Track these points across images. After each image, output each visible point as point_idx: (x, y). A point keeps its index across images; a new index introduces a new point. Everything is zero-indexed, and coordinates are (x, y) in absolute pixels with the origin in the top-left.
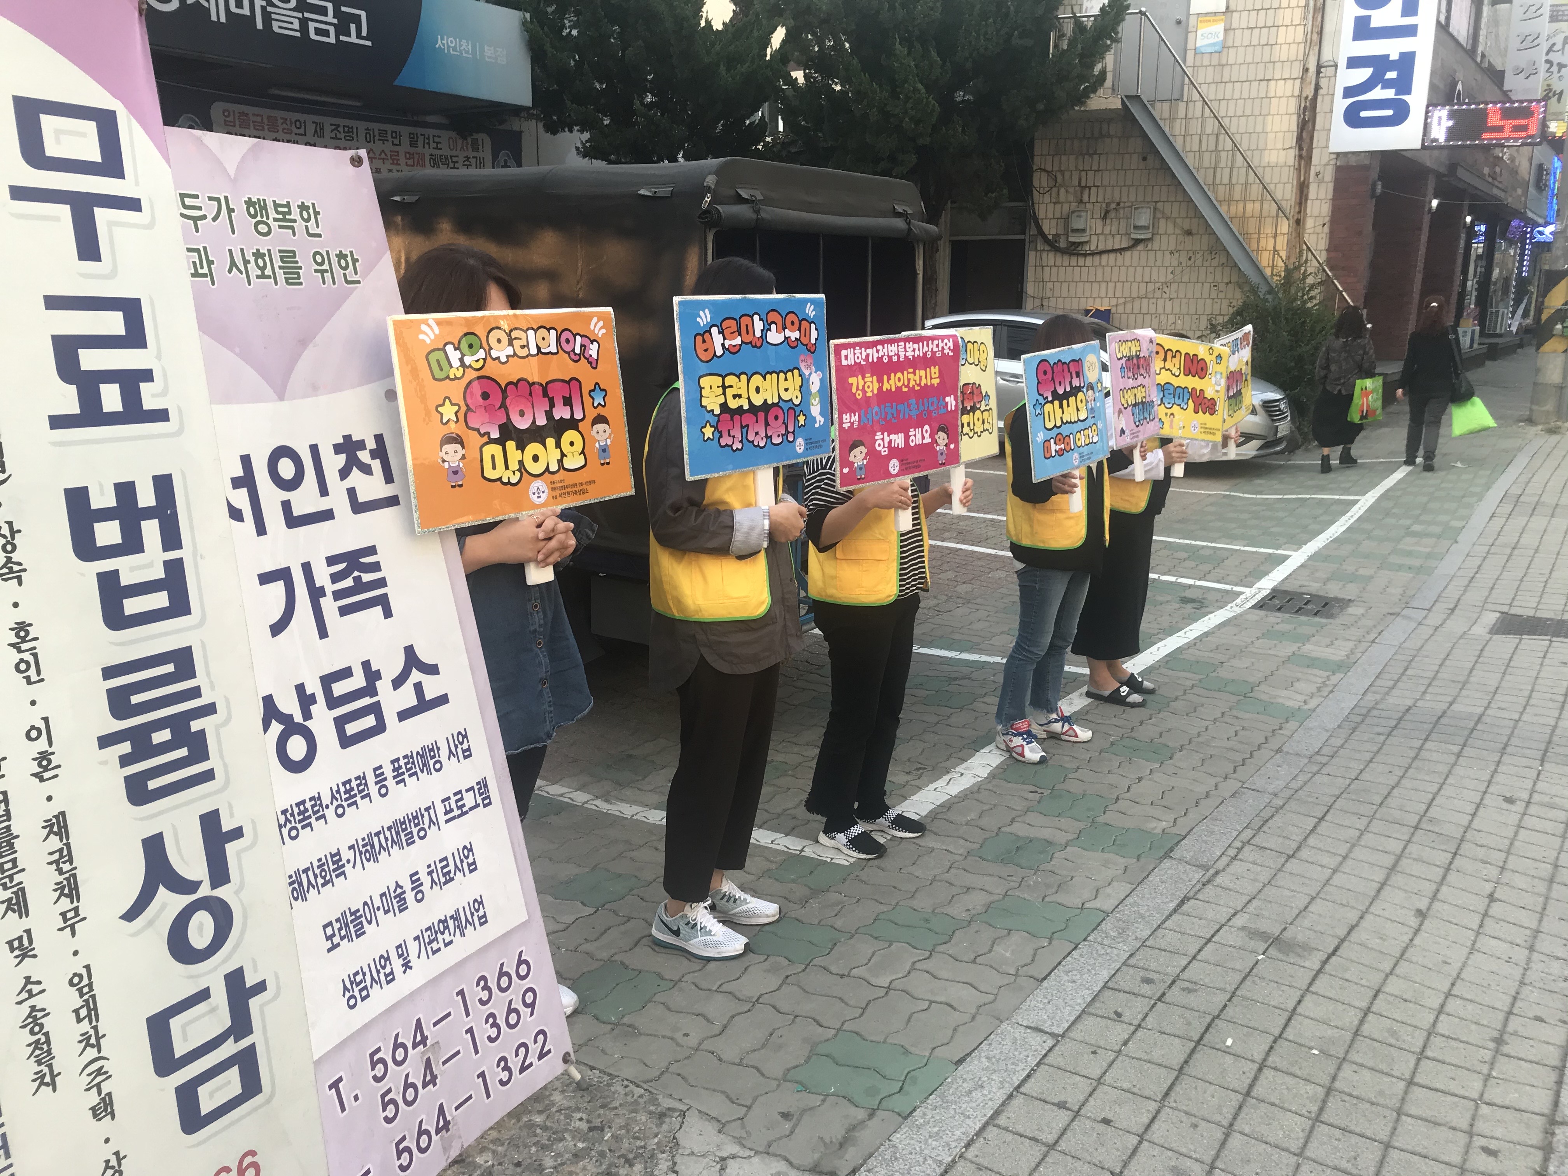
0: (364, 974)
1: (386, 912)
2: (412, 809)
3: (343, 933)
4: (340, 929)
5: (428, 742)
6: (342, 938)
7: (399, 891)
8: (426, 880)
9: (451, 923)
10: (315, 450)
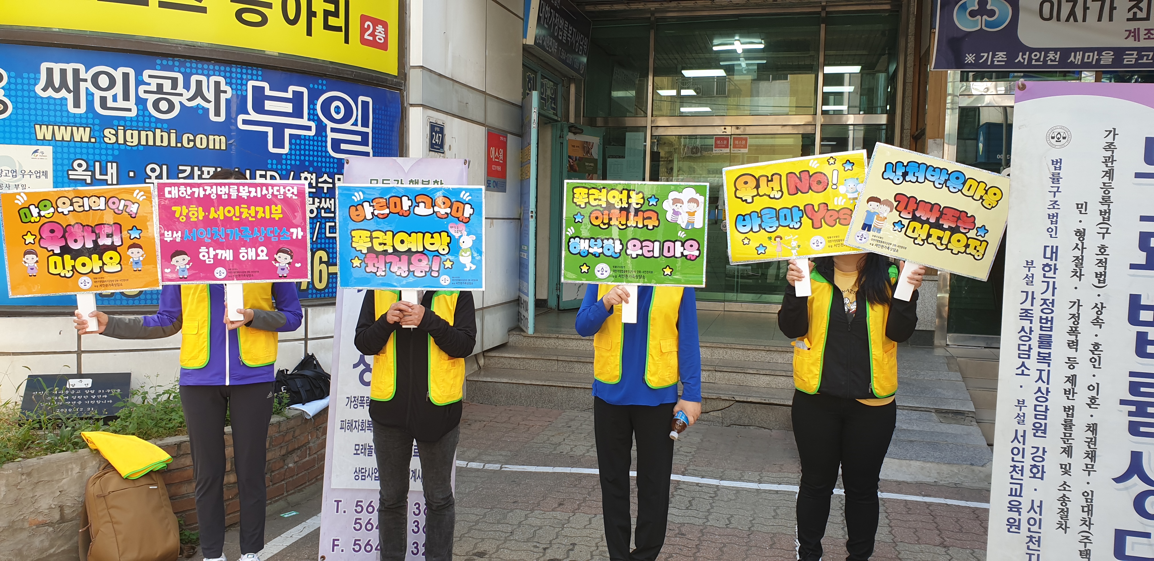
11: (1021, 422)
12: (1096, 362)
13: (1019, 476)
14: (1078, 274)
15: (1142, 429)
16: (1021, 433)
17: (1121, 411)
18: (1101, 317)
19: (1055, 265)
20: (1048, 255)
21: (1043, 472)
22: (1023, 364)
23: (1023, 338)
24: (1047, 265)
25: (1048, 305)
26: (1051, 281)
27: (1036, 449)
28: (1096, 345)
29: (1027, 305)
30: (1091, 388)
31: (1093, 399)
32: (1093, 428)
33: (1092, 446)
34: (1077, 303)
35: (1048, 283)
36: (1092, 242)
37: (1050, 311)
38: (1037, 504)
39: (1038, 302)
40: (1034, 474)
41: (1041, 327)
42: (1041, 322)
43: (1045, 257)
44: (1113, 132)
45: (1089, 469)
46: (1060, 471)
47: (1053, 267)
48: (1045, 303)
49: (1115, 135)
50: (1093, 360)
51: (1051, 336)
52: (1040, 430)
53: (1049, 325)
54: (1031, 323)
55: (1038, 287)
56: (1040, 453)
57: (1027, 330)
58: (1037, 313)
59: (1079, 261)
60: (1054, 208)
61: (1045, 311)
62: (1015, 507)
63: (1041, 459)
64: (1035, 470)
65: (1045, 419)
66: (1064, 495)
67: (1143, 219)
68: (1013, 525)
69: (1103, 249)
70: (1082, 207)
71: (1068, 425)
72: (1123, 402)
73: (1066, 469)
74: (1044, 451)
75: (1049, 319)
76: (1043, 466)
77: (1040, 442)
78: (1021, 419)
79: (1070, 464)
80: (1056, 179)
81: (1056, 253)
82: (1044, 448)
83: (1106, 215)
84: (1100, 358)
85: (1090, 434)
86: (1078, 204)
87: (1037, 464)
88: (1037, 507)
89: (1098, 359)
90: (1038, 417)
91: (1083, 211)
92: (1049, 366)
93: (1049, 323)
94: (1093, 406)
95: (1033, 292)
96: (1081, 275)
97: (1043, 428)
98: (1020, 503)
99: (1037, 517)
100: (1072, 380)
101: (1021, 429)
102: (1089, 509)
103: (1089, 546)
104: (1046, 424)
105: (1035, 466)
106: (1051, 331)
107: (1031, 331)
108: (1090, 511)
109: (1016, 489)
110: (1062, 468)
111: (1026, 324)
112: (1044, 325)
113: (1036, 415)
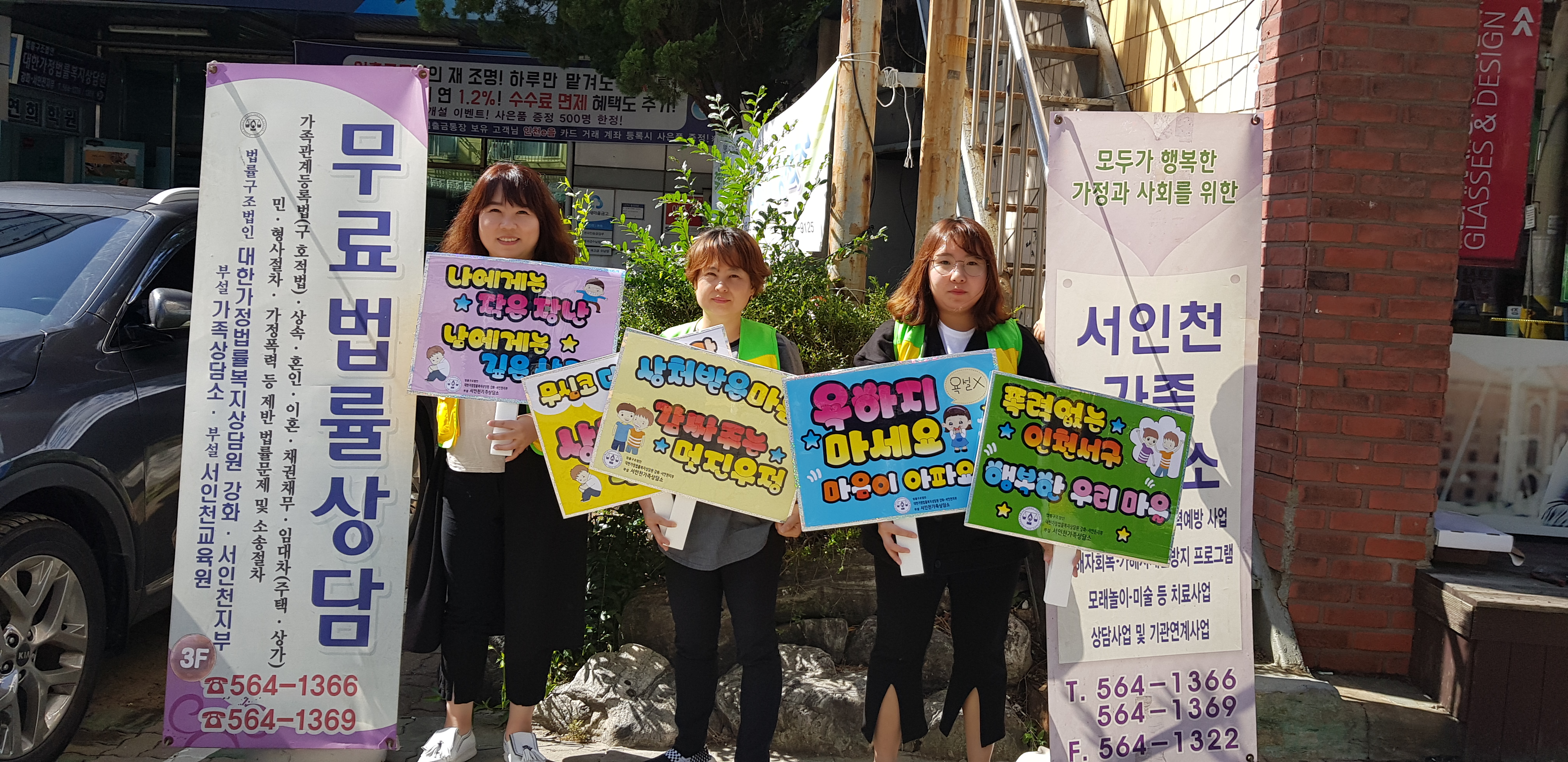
0: (1110, 632)
1: (1136, 602)
3: (1102, 601)
4: (1101, 598)
5: (1196, 509)
6: (1101, 604)
7: (1148, 592)
8: (1170, 594)
9: (1181, 628)
10: (1166, 308)
11: (213, 454)
12: (295, 378)
13: (210, 519)
14: (276, 279)
15: (344, 452)
16: (212, 468)
17: (322, 433)
18: (301, 327)
19: (251, 269)
20: (244, 259)
21: (237, 511)
22: (216, 387)
23: (216, 356)
24: (243, 270)
25: (244, 316)
26: (247, 288)
27: (229, 486)
28: (296, 360)
29: (221, 317)
30: (290, 409)
31: (293, 422)
32: (292, 455)
33: (291, 476)
34: (275, 312)
35: (244, 290)
36: (291, 241)
37: (246, 323)
38: (230, 550)
39: (233, 313)
40: (228, 515)
41: (236, 341)
42: (236, 336)
43: (240, 261)
44: (310, 119)
45: (287, 503)
46: (256, 509)
47: (249, 272)
48: (240, 314)
49: (311, 122)
50: (292, 376)
51: (247, 351)
52: (234, 462)
53: (245, 339)
54: (225, 338)
55: (234, 295)
56: (234, 490)
57: (221, 347)
58: (231, 325)
59: (277, 264)
60: (249, 205)
61: (240, 323)
62: (205, 557)
63: (235, 497)
64: (228, 510)
65: (241, 448)
66: (260, 536)
67: (342, 214)
68: (203, 578)
69: (302, 249)
70: (278, 203)
71: (265, 454)
72: (324, 422)
73: (262, 506)
74: (239, 487)
75: (245, 332)
76: (237, 504)
77: (233, 477)
78: (213, 451)
79: (266, 499)
80: (251, 172)
81: (253, 256)
82: (238, 483)
83: (303, 212)
84: (300, 373)
85: (288, 462)
86: (275, 200)
87: (231, 502)
88: (231, 554)
89: (297, 374)
90: (233, 447)
91: (281, 207)
92: (245, 386)
93: (245, 336)
94: (292, 429)
95: (227, 302)
96: (279, 280)
97: (237, 459)
98: (211, 551)
99: (230, 566)
100: (270, 400)
101: (213, 462)
102: (286, 551)
103: (285, 594)
104: (241, 454)
105: (228, 505)
106: (247, 345)
107: (225, 347)
108: (287, 553)
109: (207, 535)
110: (257, 505)
111: (220, 339)
112: (239, 339)
113: (230, 445)
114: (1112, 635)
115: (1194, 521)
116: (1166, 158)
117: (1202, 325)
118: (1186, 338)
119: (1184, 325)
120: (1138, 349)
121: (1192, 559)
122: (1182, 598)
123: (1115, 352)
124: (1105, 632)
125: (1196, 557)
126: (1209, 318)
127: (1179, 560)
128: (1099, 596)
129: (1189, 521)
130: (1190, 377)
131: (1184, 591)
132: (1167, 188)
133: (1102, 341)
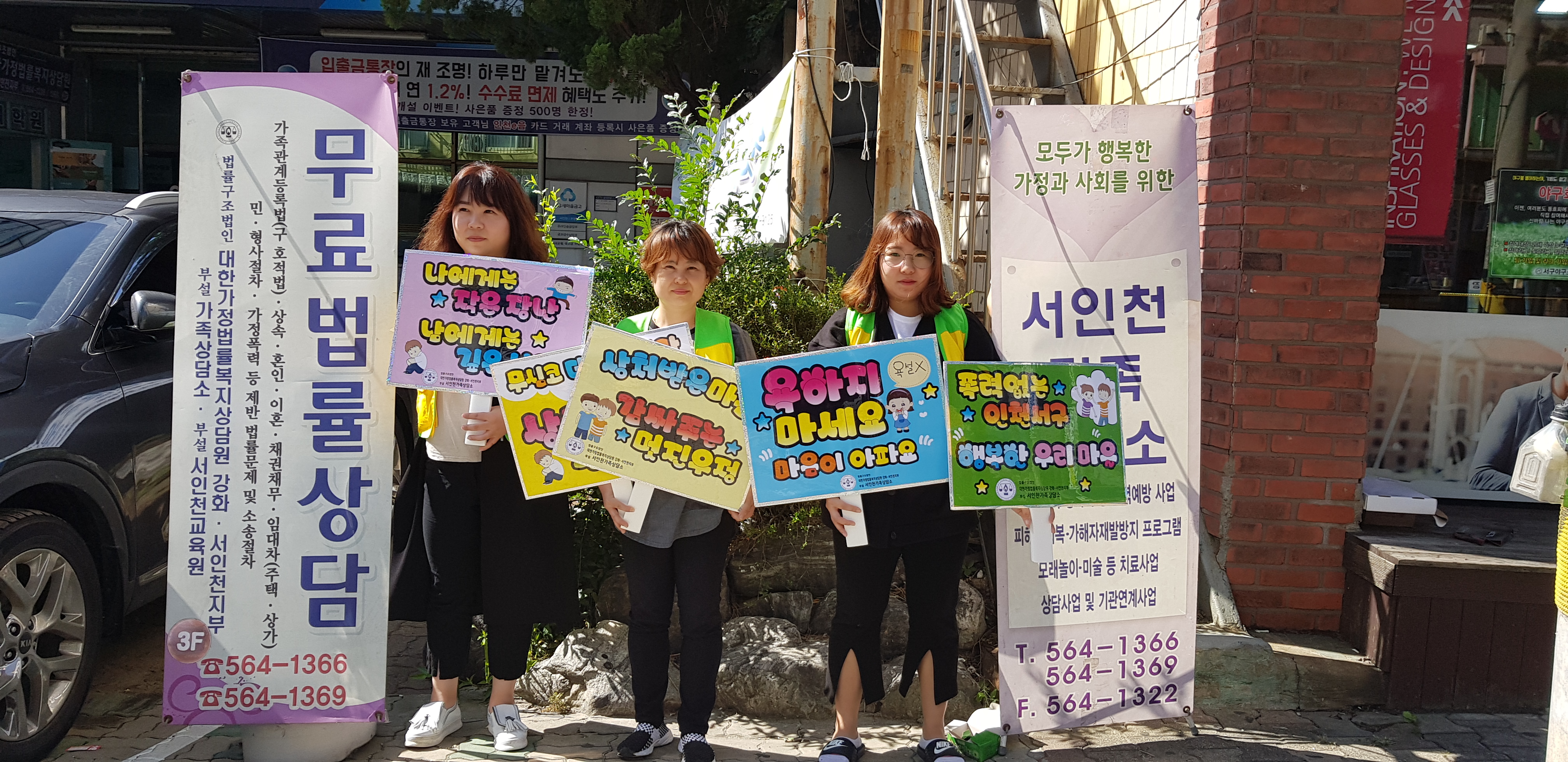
0: (1060, 599)
1: (1086, 572)
2: (1121, 520)
3: (1052, 571)
4: (1051, 569)
5: (1144, 483)
6: (1051, 574)
7: (1097, 563)
8: (1118, 565)
9: (1129, 595)
10: (1109, 293)
11: (202, 449)
12: (278, 375)
13: (201, 510)
14: (256, 280)
15: (327, 444)
16: (201, 461)
17: (306, 426)
18: (282, 325)
19: (232, 271)
20: (224, 261)
21: (227, 503)
22: (202, 384)
23: (201, 355)
24: (224, 272)
25: (227, 316)
26: (228, 289)
27: (218, 478)
28: (278, 357)
29: (204, 318)
30: (274, 404)
31: (277, 417)
32: (277, 448)
33: (277, 468)
34: (257, 312)
35: (225, 291)
36: (269, 244)
37: (228, 323)
38: (221, 539)
39: (216, 314)
40: (218, 506)
41: (220, 341)
42: (219, 336)
43: (221, 264)
44: (283, 125)
45: (274, 494)
46: (244, 499)
47: (229, 274)
48: (223, 314)
49: (285, 128)
50: (275, 373)
51: (230, 350)
52: (223, 455)
53: (228, 338)
54: (209, 337)
55: (216, 296)
56: (223, 482)
57: (205, 346)
58: (215, 326)
59: (257, 266)
60: (228, 209)
61: (223, 323)
62: (198, 546)
63: (224, 488)
64: (218, 502)
65: (228, 443)
66: (249, 526)
67: (318, 217)
68: (196, 566)
69: (280, 250)
70: (256, 207)
71: (252, 447)
72: (307, 417)
73: (251, 497)
74: (227, 479)
75: (228, 331)
76: (226, 496)
77: (222, 470)
78: (201, 446)
79: (254, 491)
80: (228, 177)
81: (233, 258)
82: (227, 476)
83: (280, 215)
84: (282, 370)
85: (274, 455)
86: (252, 205)
87: (220, 494)
88: (221, 543)
89: (280, 371)
90: (220, 441)
91: (258, 211)
92: (229, 384)
93: (228, 336)
94: (276, 424)
95: (210, 303)
96: (259, 281)
97: (225, 453)
98: (203, 541)
99: (221, 554)
100: (254, 396)
101: (201, 456)
102: (275, 538)
103: (275, 579)
104: (228, 448)
105: (218, 497)
106: (230, 344)
107: (209, 346)
108: (276, 540)
109: (198, 525)
110: (246, 496)
111: (204, 339)
112: (222, 339)
113: (217, 439)
114: (1062, 602)
115: (1143, 496)
116: (1102, 149)
117: (1147, 308)
118: (1131, 321)
119: (1128, 308)
120: (1082, 331)
121: (1141, 532)
122: (1130, 568)
123: (1059, 334)
124: (1055, 600)
125: (1145, 530)
126: (1152, 301)
127: (1128, 533)
128: (1049, 566)
129: (1137, 496)
130: (1137, 358)
131: (1132, 561)
132: (1105, 177)
133: (1045, 324)
